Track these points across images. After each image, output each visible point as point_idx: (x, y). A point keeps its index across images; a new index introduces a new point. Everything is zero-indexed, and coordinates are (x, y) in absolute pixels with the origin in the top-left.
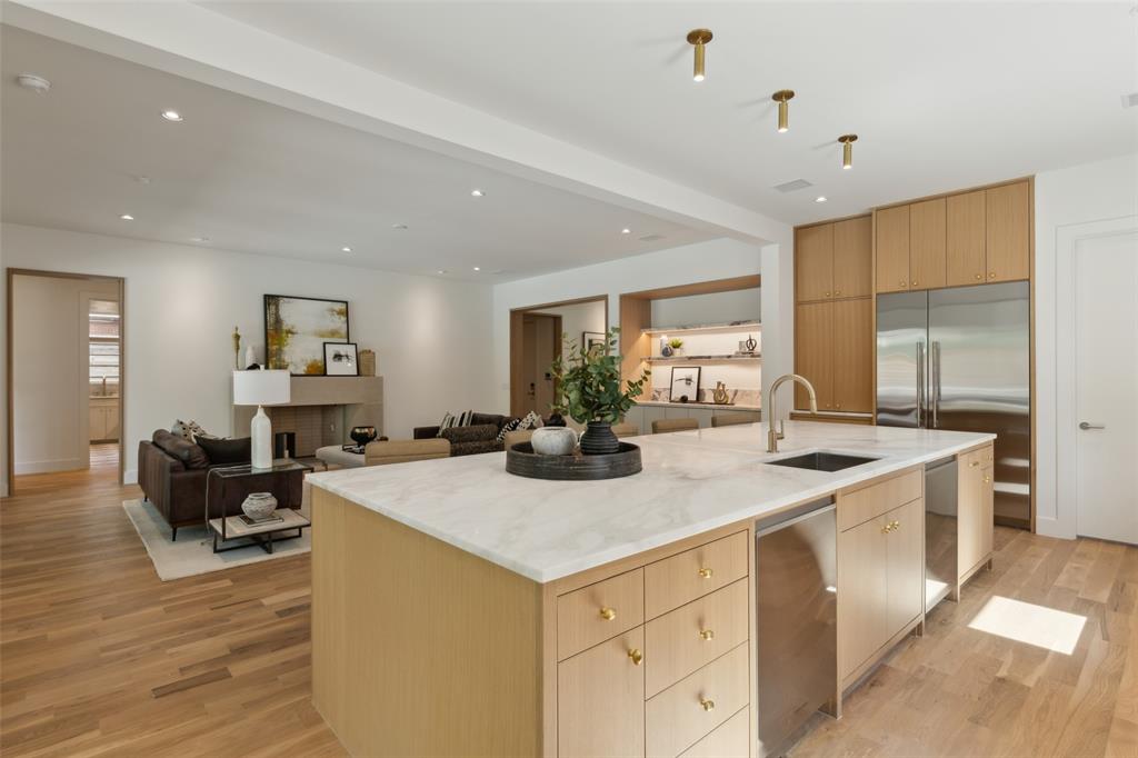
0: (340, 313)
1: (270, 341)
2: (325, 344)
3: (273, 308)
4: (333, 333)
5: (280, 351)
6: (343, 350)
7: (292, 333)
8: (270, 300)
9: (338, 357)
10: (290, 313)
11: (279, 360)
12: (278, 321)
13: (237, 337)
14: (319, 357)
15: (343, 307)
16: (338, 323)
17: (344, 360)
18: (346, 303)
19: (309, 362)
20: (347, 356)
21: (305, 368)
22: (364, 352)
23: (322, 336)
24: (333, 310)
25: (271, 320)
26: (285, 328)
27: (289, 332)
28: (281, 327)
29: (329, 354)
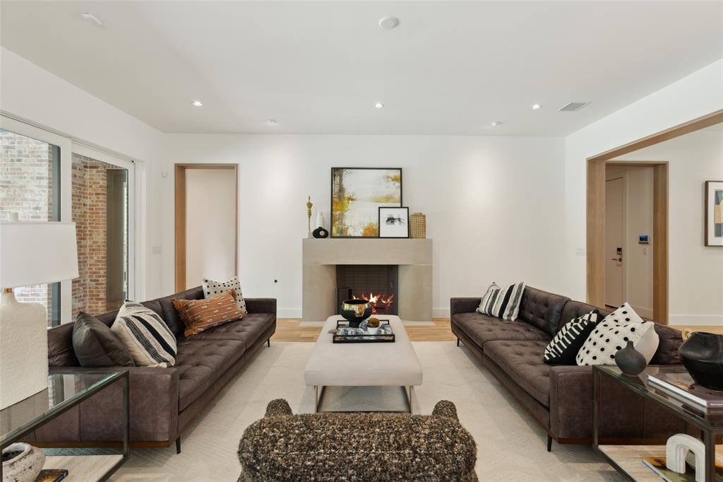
0: (394, 179)
1: (334, 208)
2: (379, 208)
3: (337, 179)
4: (388, 198)
5: (342, 215)
6: (395, 213)
7: (352, 200)
8: (336, 172)
9: (391, 220)
10: (351, 182)
11: (341, 223)
12: (341, 190)
13: (310, 205)
14: (375, 221)
15: (397, 173)
16: (394, 188)
17: (397, 223)
18: (401, 169)
19: (366, 225)
20: (399, 219)
21: (362, 231)
22: (416, 215)
23: (378, 201)
24: (388, 177)
25: (336, 189)
26: (346, 195)
27: (350, 199)
28: (344, 195)
29: (384, 219)
